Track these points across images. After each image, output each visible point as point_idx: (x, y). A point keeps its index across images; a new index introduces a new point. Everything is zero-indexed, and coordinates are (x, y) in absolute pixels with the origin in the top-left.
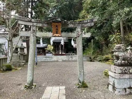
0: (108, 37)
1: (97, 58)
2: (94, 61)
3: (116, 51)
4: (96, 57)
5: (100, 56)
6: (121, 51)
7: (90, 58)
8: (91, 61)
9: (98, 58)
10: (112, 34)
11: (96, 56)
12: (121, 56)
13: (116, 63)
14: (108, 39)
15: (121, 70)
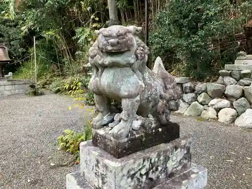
0: (74, 33)
1: (51, 86)
2: (42, 94)
3: (104, 67)
4: (48, 82)
5: (58, 78)
6: (130, 65)
7: (33, 86)
8: (35, 94)
9: (53, 86)
10: (83, 26)
11: (48, 80)
12: (130, 97)
13: (101, 132)
14: (74, 38)
15: (132, 177)
